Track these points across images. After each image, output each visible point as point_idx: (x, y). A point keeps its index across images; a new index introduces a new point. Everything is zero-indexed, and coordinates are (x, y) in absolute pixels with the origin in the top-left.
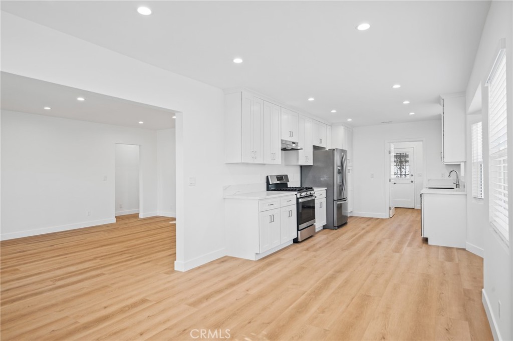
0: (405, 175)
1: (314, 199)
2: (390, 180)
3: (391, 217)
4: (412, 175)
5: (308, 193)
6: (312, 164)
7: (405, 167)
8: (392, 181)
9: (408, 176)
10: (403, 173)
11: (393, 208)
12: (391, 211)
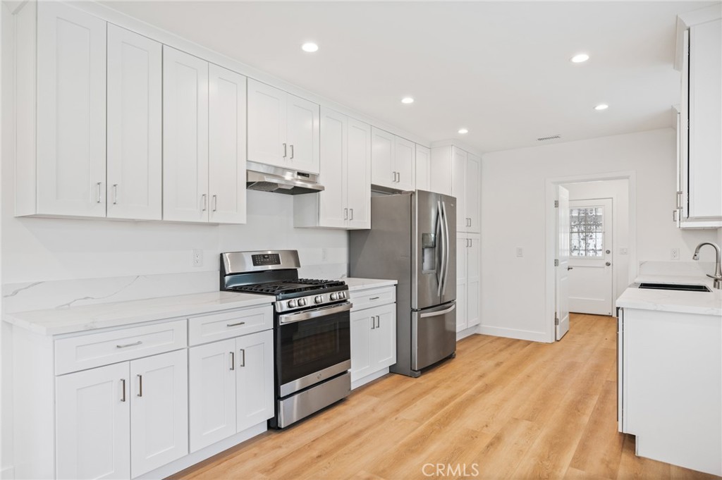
0: (595, 251)
1: (348, 312)
2: (556, 263)
3: (558, 339)
4: (608, 252)
5: (336, 296)
6: (368, 227)
7: (594, 237)
8: (561, 263)
9: (600, 254)
10: (591, 247)
11: (564, 319)
12: (558, 326)
